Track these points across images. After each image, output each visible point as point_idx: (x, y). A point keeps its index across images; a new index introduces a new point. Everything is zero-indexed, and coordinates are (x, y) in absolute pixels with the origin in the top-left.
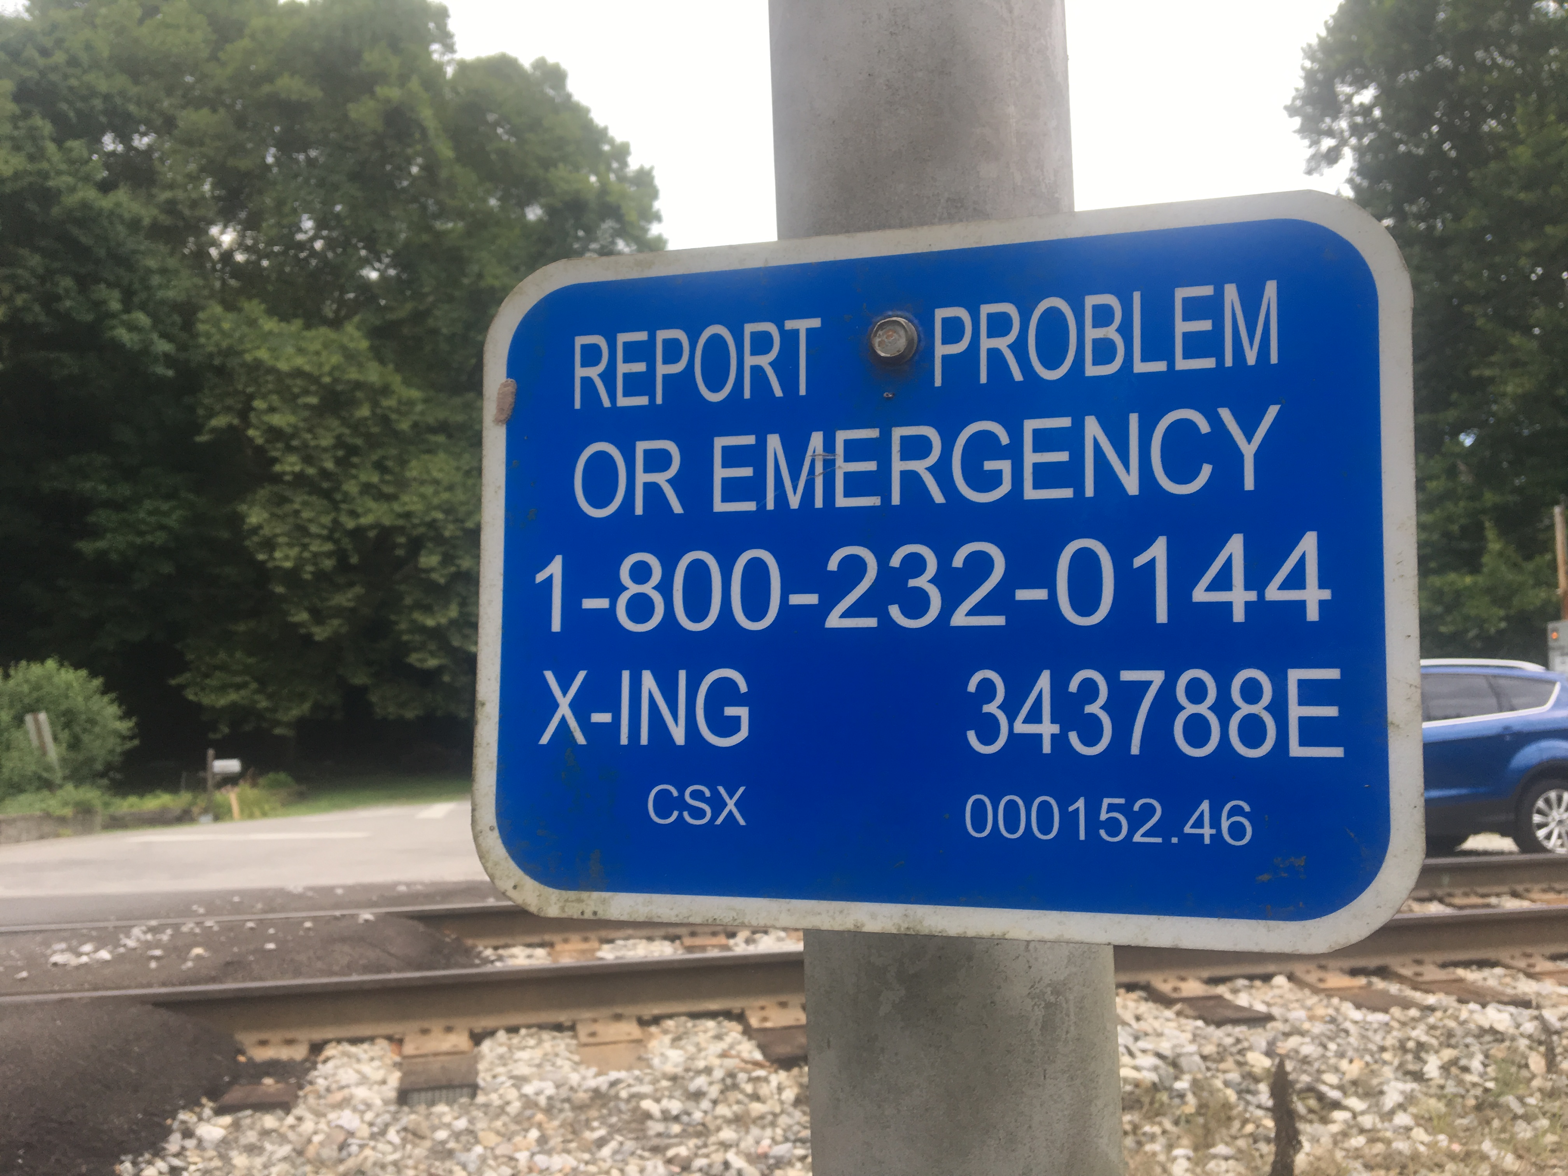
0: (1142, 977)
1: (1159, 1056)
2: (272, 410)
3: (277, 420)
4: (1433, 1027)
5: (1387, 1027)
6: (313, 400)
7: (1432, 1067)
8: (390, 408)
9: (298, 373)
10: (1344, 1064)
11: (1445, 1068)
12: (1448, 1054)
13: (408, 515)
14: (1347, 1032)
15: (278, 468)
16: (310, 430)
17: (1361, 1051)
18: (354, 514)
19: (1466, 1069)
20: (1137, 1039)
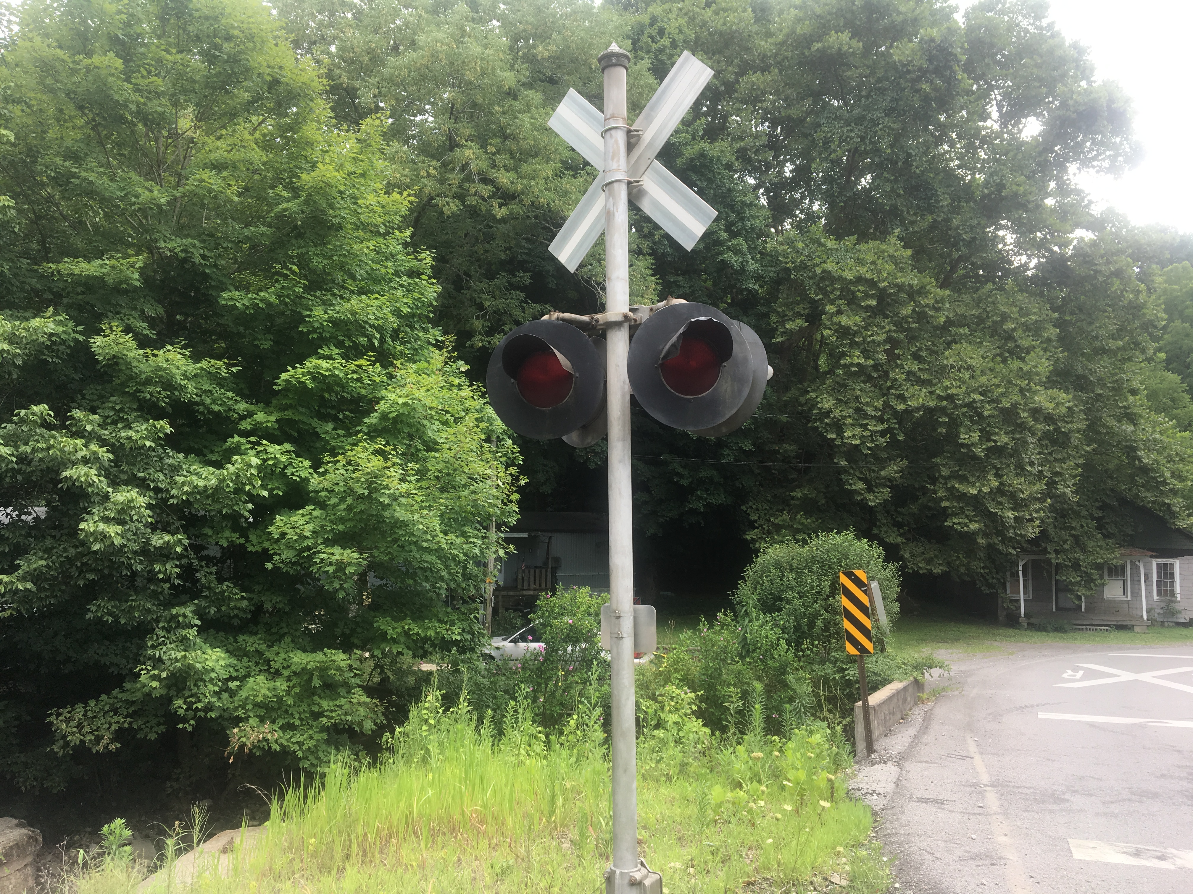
2: (839, 312)
3: (844, 320)
6: (874, 303)
8: (927, 305)
9: (860, 280)
13: (950, 398)
15: (846, 360)
16: (867, 329)
18: (901, 398)
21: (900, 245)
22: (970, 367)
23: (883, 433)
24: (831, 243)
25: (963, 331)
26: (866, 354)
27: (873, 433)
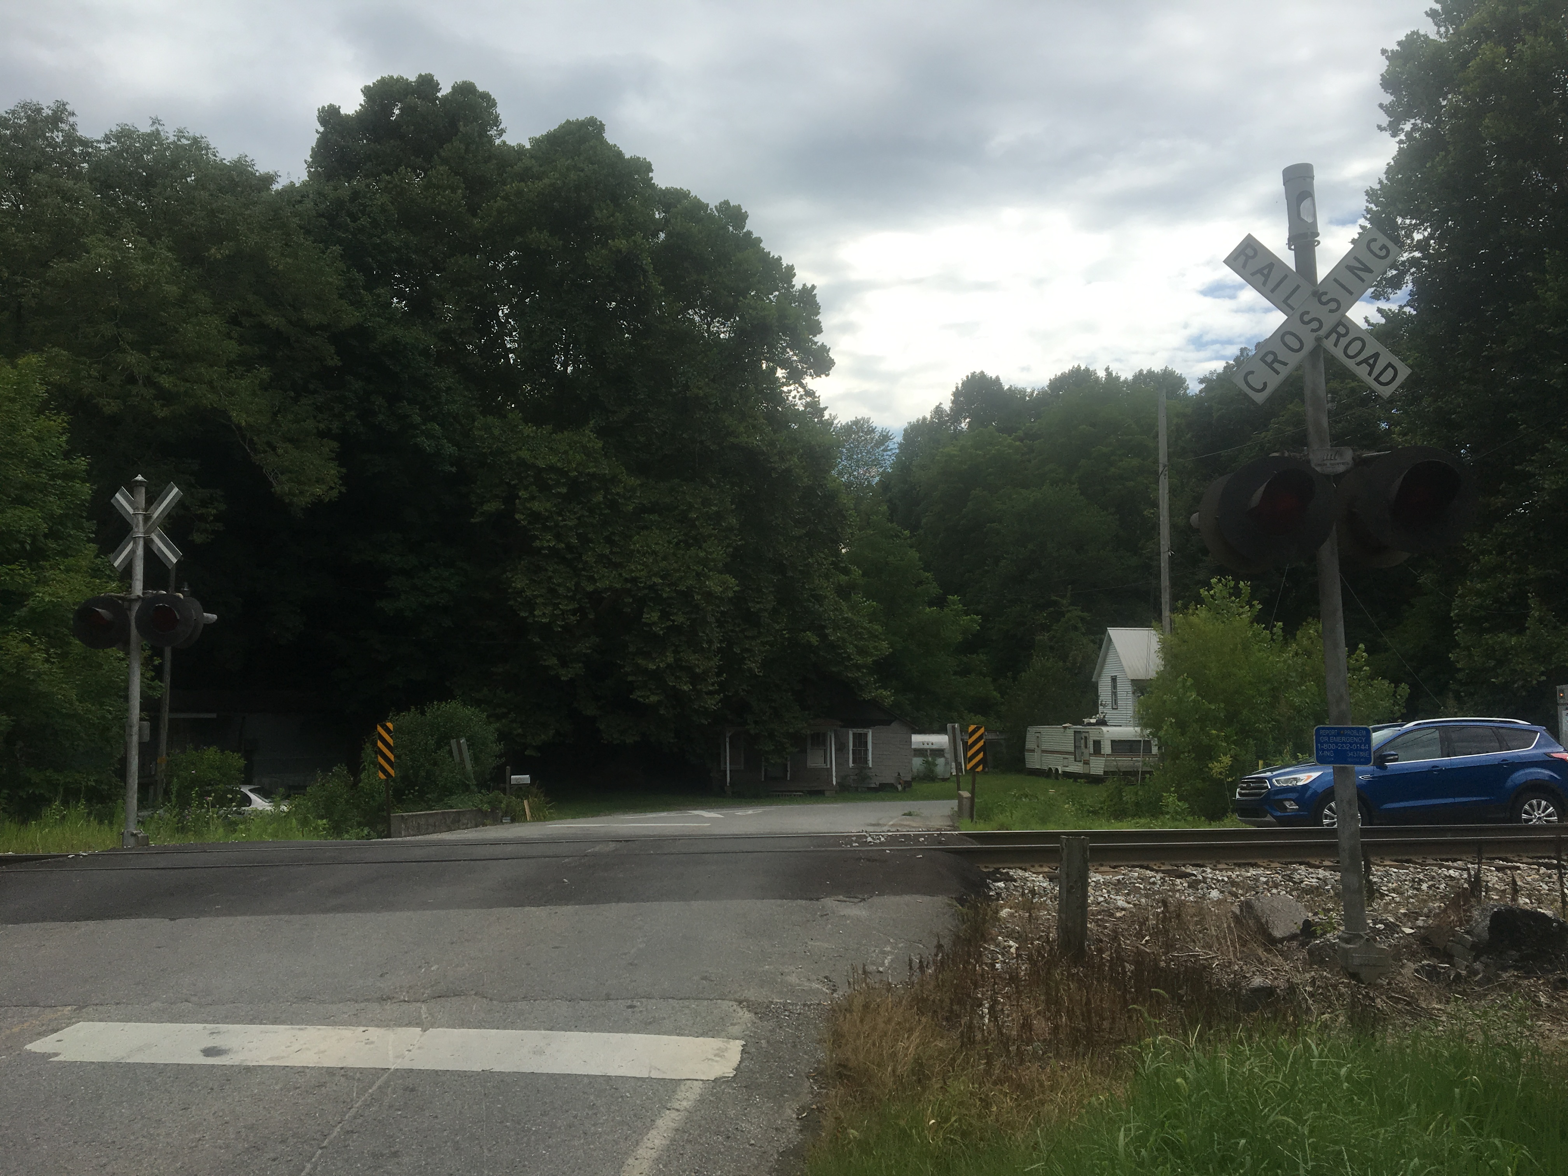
21: (593, 436)
22: (654, 553)
23: (574, 612)
24: (529, 430)
25: (655, 517)
26: (558, 537)
27: (563, 612)
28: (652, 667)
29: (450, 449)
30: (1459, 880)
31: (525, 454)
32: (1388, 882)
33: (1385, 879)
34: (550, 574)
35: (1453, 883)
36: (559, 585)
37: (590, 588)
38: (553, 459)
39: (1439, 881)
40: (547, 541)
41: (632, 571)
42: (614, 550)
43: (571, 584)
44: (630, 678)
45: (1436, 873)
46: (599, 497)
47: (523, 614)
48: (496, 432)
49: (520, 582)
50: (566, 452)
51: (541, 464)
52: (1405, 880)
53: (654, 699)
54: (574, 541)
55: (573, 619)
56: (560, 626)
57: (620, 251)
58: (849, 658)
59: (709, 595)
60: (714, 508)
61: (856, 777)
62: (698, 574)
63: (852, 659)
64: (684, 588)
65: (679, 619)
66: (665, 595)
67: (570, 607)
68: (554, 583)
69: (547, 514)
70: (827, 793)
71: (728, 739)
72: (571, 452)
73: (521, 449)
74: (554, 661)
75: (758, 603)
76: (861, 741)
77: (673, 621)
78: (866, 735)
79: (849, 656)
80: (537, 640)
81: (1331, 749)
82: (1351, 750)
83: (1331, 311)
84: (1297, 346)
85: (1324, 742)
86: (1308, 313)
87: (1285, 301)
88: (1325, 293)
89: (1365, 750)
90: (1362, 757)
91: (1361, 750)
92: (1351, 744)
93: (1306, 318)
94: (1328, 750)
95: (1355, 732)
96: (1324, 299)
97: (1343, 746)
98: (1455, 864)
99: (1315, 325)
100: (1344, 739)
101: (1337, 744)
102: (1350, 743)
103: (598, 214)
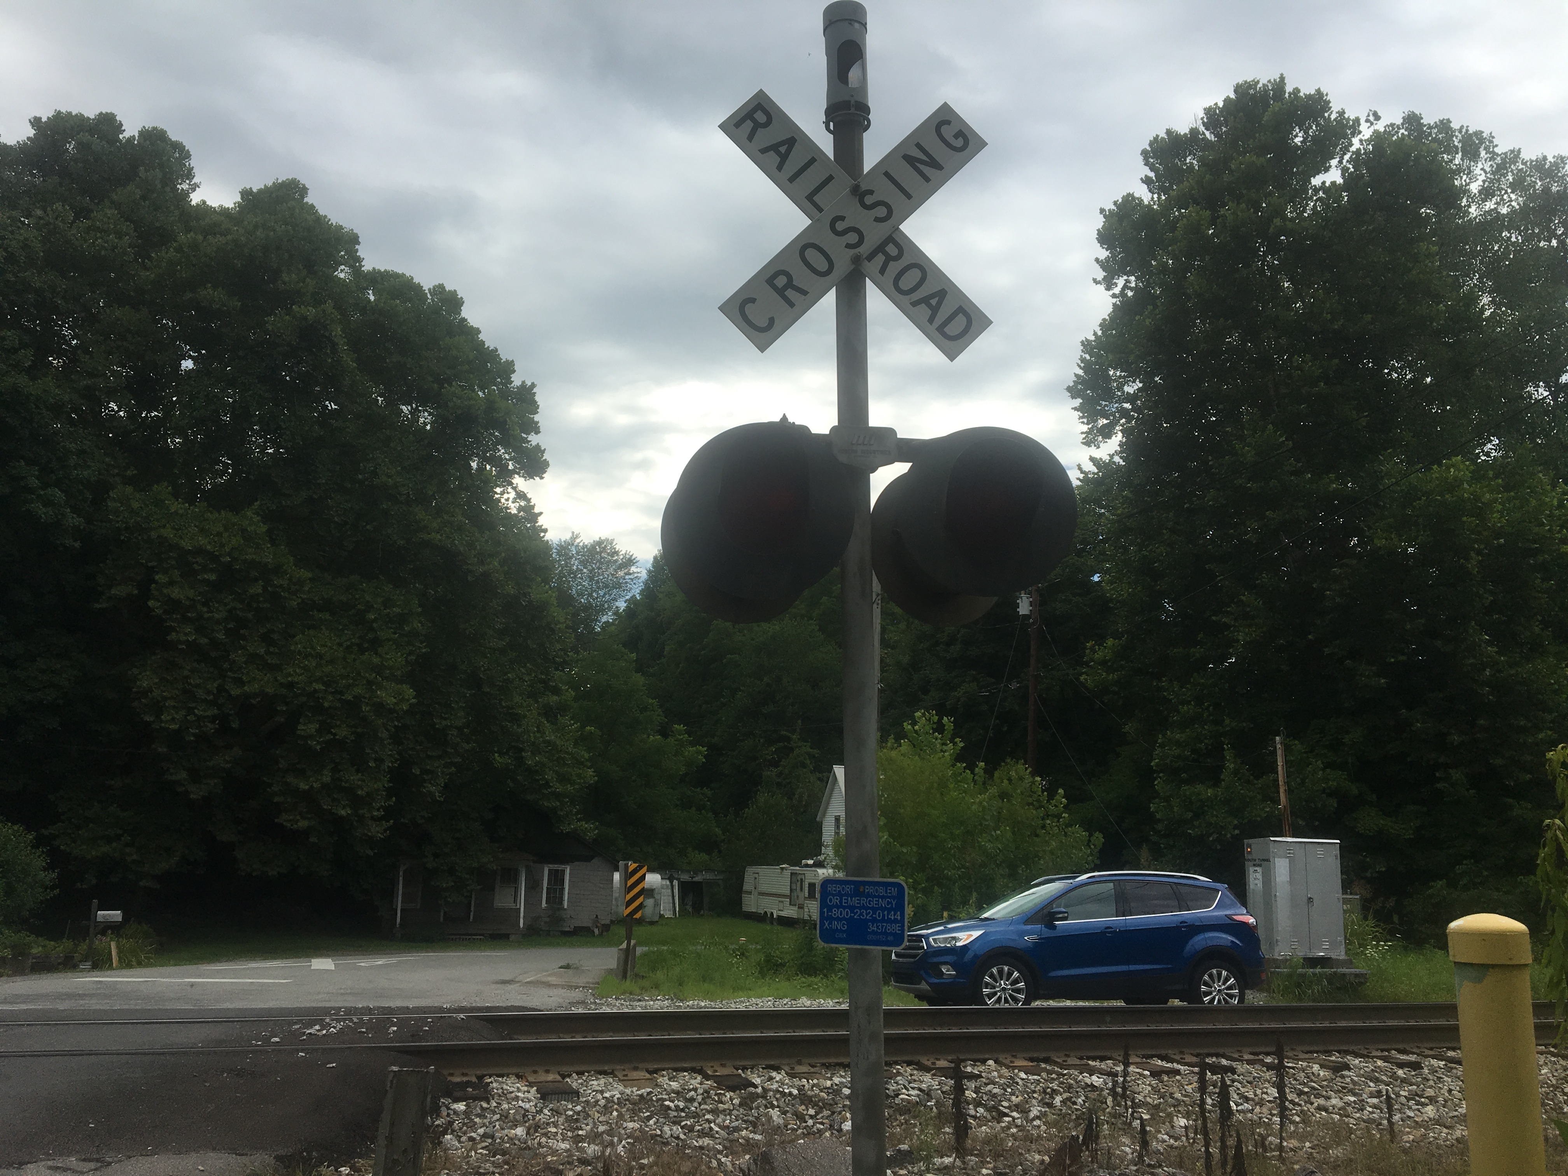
0: (916, 1058)
1: (920, 1090)
2: (171, 583)
3: (176, 593)
4: (1062, 1083)
5: (1038, 1082)
6: (213, 577)
7: (1058, 1100)
8: (281, 586)
9: (200, 551)
10: (1013, 1098)
11: (1063, 1102)
12: (1066, 1095)
13: (291, 685)
14: (1017, 1083)
15: (173, 636)
16: (204, 604)
17: (1022, 1093)
18: (239, 682)
19: (1075, 1103)
20: (910, 1083)
21: (256, 519)
22: (320, 656)
23: (213, 719)
24: (176, 506)
25: (326, 616)
26: (201, 630)
27: (199, 718)
28: (304, 786)
29: (73, 520)
30: (1102, 1090)
31: (168, 532)
32: (1012, 1094)
33: (1009, 1090)
34: (186, 673)
35: (1093, 1095)
36: (198, 686)
37: (235, 692)
38: (202, 541)
39: (1077, 1092)
40: (185, 634)
41: (290, 675)
42: (271, 649)
43: (213, 686)
44: (276, 799)
45: (1075, 1080)
46: (257, 589)
47: (147, 718)
48: (135, 505)
49: (146, 680)
50: (219, 534)
51: (187, 545)
52: (1034, 1092)
53: (303, 824)
54: (221, 636)
55: (210, 728)
56: (194, 735)
57: (305, 318)
58: (547, 785)
59: (380, 708)
60: (397, 610)
61: (547, 920)
62: (370, 683)
63: (551, 787)
64: (350, 698)
65: (342, 732)
66: (326, 704)
67: (209, 713)
68: (191, 684)
69: (188, 603)
70: (512, 938)
71: (401, 873)
72: (226, 535)
73: (164, 526)
74: (184, 775)
75: (445, 719)
76: (557, 879)
77: (335, 735)
78: (563, 871)
79: (547, 783)
80: (163, 750)
81: (844, 919)
82: (874, 920)
83: (878, 220)
84: (823, 266)
85: (833, 906)
86: (843, 218)
87: (810, 197)
88: (871, 192)
89: (895, 921)
90: (891, 934)
91: (889, 921)
92: (874, 910)
93: (840, 227)
94: (839, 919)
95: (881, 891)
96: (869, 200)
97: (861, 914)
98: (1103, 1066)
99: (852, 238)
100: (864, 901)
101: (852, 908)
102: (873, 908)
103: (285, 277)
